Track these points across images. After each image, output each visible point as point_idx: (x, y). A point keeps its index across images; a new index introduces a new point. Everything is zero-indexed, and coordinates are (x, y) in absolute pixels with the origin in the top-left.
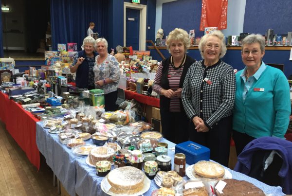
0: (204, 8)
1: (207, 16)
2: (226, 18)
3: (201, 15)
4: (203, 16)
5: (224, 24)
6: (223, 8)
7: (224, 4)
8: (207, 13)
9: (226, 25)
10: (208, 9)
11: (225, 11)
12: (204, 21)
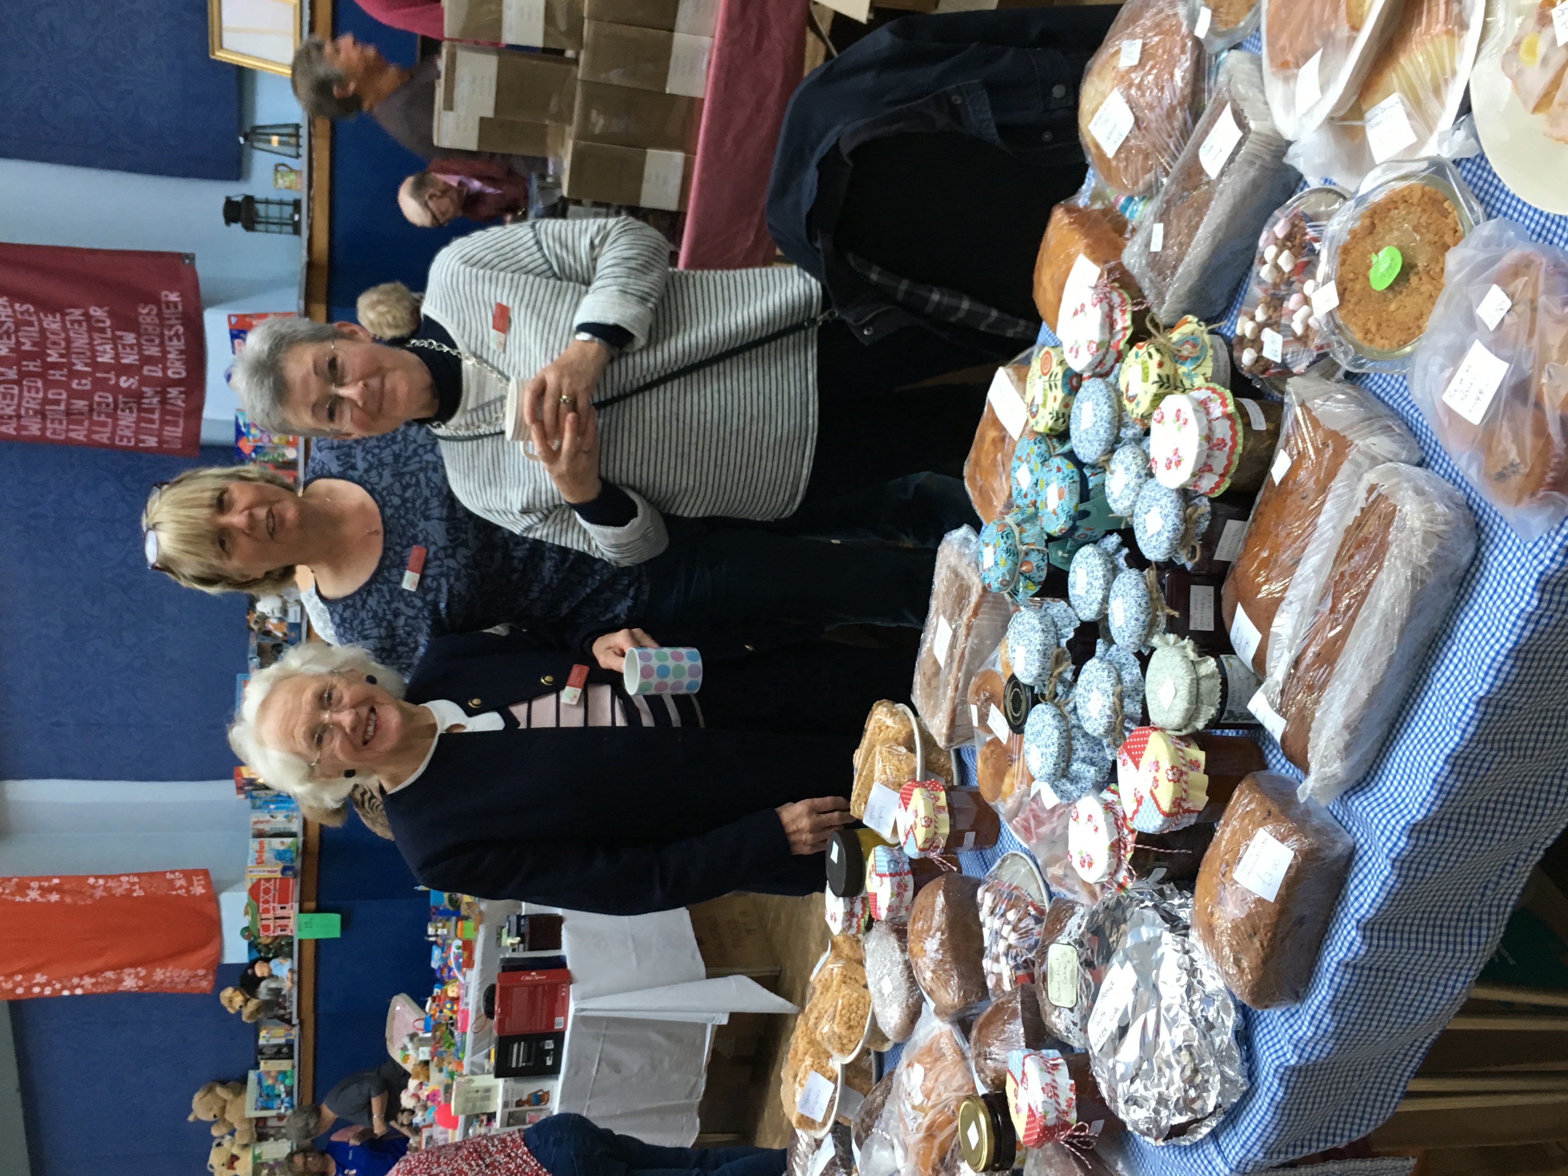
0: (88, 981)
1: (134, 965)
2: (151, 875)
3: (128, 994)
4: (130, 983)
5: (182, 882)
6: (99, 893)
7: (73, 892)
8: (118, 968)
9: (188, 875)
10: (97, 963)
11: (111, 883)
12: (159, 974)
